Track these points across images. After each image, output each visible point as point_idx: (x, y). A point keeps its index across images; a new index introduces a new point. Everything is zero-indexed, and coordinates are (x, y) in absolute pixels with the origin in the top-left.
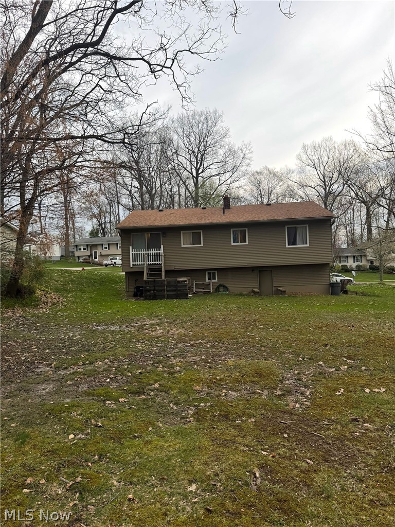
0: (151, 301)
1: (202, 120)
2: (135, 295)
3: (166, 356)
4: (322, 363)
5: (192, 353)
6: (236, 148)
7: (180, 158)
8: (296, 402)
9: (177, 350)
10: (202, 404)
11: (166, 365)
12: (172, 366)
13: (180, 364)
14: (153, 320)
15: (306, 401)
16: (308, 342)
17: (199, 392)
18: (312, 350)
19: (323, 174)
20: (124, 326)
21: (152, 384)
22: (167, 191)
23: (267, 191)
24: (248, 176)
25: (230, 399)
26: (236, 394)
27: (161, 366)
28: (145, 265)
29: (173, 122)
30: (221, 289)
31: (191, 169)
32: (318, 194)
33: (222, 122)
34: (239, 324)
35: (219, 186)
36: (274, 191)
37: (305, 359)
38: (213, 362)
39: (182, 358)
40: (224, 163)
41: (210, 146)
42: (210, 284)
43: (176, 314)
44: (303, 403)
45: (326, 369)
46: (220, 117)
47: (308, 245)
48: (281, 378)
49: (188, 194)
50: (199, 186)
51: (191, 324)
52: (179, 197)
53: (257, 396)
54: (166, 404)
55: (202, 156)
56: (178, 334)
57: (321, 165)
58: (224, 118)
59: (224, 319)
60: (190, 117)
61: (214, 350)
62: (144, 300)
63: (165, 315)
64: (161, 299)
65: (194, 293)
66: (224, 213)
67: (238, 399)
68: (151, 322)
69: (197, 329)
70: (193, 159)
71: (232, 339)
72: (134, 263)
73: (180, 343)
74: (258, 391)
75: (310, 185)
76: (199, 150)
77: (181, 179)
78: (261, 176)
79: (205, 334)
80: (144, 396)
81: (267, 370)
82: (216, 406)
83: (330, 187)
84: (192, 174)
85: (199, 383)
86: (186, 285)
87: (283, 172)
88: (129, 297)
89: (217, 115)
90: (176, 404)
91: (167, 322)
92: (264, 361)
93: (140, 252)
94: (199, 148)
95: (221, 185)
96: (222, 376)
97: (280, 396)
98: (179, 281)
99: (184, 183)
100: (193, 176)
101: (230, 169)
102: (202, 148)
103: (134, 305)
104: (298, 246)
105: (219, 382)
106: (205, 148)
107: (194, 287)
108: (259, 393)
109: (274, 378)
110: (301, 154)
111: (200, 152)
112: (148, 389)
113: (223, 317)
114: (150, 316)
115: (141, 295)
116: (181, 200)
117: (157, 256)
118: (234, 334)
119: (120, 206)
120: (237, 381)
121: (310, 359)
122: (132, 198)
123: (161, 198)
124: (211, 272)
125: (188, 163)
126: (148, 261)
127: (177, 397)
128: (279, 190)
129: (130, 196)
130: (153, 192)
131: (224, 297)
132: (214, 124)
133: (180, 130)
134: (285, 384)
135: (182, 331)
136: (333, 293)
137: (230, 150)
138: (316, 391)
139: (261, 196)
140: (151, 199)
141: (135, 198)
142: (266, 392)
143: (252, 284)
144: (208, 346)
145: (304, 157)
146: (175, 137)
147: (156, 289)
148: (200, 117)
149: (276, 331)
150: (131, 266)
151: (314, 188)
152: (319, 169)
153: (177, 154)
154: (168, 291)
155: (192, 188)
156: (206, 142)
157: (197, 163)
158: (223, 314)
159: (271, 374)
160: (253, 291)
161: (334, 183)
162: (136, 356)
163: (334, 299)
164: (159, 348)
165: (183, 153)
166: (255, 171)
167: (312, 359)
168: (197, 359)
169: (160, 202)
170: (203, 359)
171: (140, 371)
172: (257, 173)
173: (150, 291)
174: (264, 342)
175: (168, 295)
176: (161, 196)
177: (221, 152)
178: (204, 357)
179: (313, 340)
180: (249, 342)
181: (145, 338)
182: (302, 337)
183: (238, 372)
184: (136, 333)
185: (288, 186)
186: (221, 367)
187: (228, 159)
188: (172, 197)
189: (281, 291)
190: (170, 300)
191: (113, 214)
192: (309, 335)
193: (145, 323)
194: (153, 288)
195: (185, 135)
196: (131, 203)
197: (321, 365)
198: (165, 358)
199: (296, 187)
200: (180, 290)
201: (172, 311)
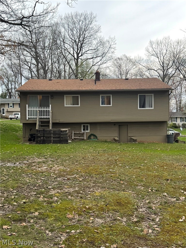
0: (41, 145)
1: (82, 19)
2: (30, 140)
3: (47, 188)
4: (166, 194)
5: (68, 185)
6: (105, 40)
7: (66, 45)
8: (149, 228)
9: (56, 183)
10: (73, 231)
11: (46, 196)
12: (51, 197)
13: (57, 194)
14: (40, 159)
15: (156, 227)
16: (155, 177)
17: (71, 220)
18: (157, 183)
19: (162, 61)
20: (18, 163)
21: (33, 212)
22: (56, 68)
23: (125, 71)
24: (112, 60)
25: (96, 226)
26: (100, 221)
27: (42, 197)
28: (38, 119)
29: (61, 19)
30: (92, 137)
31: (74, 53)
32: (159, 75)
33: (96, 21)
34: (104, 162)
35: (92, 66)
36: (130, 72)
37: (153, 191)
38: (83, 193)
39: (60, 190)
40: (96, 50)
41: (87, 38)
42: (84, 134)
43: (58, 154)
44: (154, 229)
45: (170, 199)
46: (94, 18)
47: (153, 108)
48: (137, 207)
49: (71, 71)
50: (79, 65)
51: (69, 162)
52: (65, 73)
53: (118, 222)
54: (43, 231)
55: (81, 44)
56: (58, 170)
57: (161, 55)
58: (97, 19)
59: (93, 159)
60: (74, 17)
61: (85, 183)
62: (36, 144)
63: (51, 155)
64: (48, 143)
65: (73, 140)
66: (95, 83)
67: (102, 225)
68: (39, 160)
69: (73, 166)
70: (75, 47)
71: (99, 174)
72: (29, 117)
73: (60, 177)
74: (118, 218)
75: (154, 69)
76: (79, 40)
77: (66, 60)
78: (121, 61)
79: (79, 170)
80: (24, 224)
81: (126, 200)
82: (85, 232)
83: (167, 71)
84: (74, 56)
85: (72, 211)
86: (67, 134)
87: (136, 59)
88: (25, 141)
89: (93, 16)
90: (51, 231)
91: (51, 161)
92: (122, 192)
93: (34, 109)
94: (79, 39)
95: (94, 65)
96: (91, 205)
97: (136, 222)
98: (62, 131)
99: (68, 63)
100: (75, 58)
101: (100, 55)
102: (81, 39)
103: (28, 147)
104: (146, 108)
105: (88, 211)
106: (84, 39)
107: (73, 135)
108: (119, 220)
109: (130, 206)
110: (149, 47)
111: (80, 41)
112: (29, 217)
113: (93, 157)
114: (39, 156)
115: (34, 140)
116: (66, 75)
117: (47, 112)
118: (101, 170)
119: (23, 77)
120: (102, 209)
121: (157, 191)
122: (31, 72)
123: (52, 73)
124: (85, 125)
125: (72, 49)
126: (40, 116)
127: (52, 224)
128: (133, 71)
129: (30, 70)
130: (46, 69)
131: (94, 143)
132: (90, 23)
133: (66, 26)
134: (139, 211)
135: (62, 168)
136: (168, 142)
137: (101, 42)
138: (164, 218)
139: (121, 75)
140: (44, 73)
141: (33, 71)
142: (125, 219)
143: (114, 134)
144: (81, 180)
145: (150, 49)
146: (63, 30)
147: (45, 136)
148: (80, 17)
149: (131, 168)
150: (27, 119)
151: (156, 71)
152: (160, 58)
153: (64, 42)
154: (53, 138)
155: (74, 67)
156: (85, 35)
157: (78, 49)
158: (93, 155)
159: (128, 203)
160: (115, 140)
161: (170, 68)
162: (23, 187)
163: (169, 146)
164: (42, 181)
165: (68, 41)
166: (117, 57)
167: (158, 191)
168: (71, 190)
169: (51, 76)
170: (76, 191)
171: (24, 201)
172: (119, 59)
173: (40, 137)
174: (122, 177)
175: (53, 140)
176: (52, 71)
177: (95, 42)
178: (77, 189)
179: (158, 176)
180: (111, 176)
181: (32, 173)
182: (149, 173)
183: (103, 201)
184: (26, 169)
185: (139, 69)
186: (90, 198)
187: (99, 48)
188: (60, 73)
189: (134, 140)
190: (55, 144)
191: (17, 82)
192: (154, 172)
193: (34, 161)
194: (43, 135)
195: (69, 29)
196: (30, 76)
197: (165, 196)
198: (46, 189)
199: (145, 69)
200: (62, 138)
201: (55, 152)
